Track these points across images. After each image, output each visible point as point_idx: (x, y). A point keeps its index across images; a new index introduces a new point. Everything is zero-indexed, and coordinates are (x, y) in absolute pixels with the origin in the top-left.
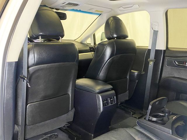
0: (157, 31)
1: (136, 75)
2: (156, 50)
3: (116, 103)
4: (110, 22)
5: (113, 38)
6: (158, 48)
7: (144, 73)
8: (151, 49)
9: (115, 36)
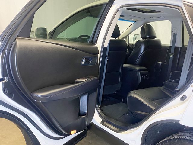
0: (176, 34)
1: (160, 65)
2: (175, 47)
3: (148, 78)
4: (145, 27)
5: (147, 38)
6: (176, 45)
7: (166, 63)
8: (171, 46)
9: (148, 36)
